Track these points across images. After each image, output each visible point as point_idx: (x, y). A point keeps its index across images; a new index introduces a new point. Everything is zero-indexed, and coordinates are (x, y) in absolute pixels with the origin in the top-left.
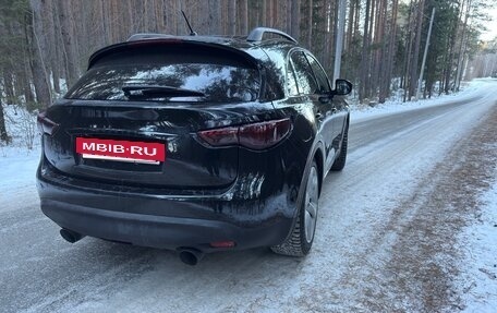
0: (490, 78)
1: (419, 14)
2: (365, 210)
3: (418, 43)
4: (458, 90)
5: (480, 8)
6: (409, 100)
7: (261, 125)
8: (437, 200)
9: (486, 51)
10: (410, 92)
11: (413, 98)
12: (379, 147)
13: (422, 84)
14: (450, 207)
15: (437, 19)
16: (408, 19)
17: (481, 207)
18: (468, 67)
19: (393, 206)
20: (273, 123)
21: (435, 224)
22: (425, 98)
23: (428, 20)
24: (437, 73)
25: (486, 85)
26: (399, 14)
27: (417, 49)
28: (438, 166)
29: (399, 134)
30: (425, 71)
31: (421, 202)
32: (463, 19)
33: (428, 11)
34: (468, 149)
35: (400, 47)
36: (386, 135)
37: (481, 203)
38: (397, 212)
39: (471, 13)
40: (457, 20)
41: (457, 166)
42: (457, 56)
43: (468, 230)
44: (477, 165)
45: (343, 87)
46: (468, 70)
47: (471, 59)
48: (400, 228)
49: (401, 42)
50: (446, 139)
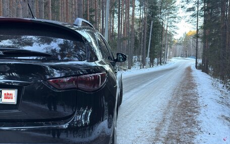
0: (180, 57)
1: (145, 24)
2: (140, 129)
3: (145, 38)
4: (166, 63)
5: (173, 23)
6: (143, 68)
7: (90, 76)
8: (176, 121)
9: (177, 44)
10: (143, 63)
11: (145, 66)
12: (136, 92)
13: (148, 59)
14: (184, 125)
15: (154, 27)
16: (139, 26)
17: (199, 124)
18: (169, 52)
19: (154, 126)
20: (99, 74)
21: (180, 135)
22: (150, 67)
23: (149, 27)
24: (156, 54)
25: (179, 61)
26: (135, 23)
27: (145, 41)
28: (170, 102)
29: (145, 85)
30: (150, 53)
31: (168, 122)
32: (165, 28)
33: (149, 22)
34: (182, 93)
35: (136, 40)
36: (138, 86)
37: (198, 122)
38: (158, 130)
39: (169, 25)
40: (163, 28)
41: (179, 102)
42: (164, 46)
43: (198, 137)
44: (189, 101)
45: (120, 58)
46: (170, 53)
47: (171, 47)
48: (162, 139)
49: (136, 37)
50: (169, 88)
